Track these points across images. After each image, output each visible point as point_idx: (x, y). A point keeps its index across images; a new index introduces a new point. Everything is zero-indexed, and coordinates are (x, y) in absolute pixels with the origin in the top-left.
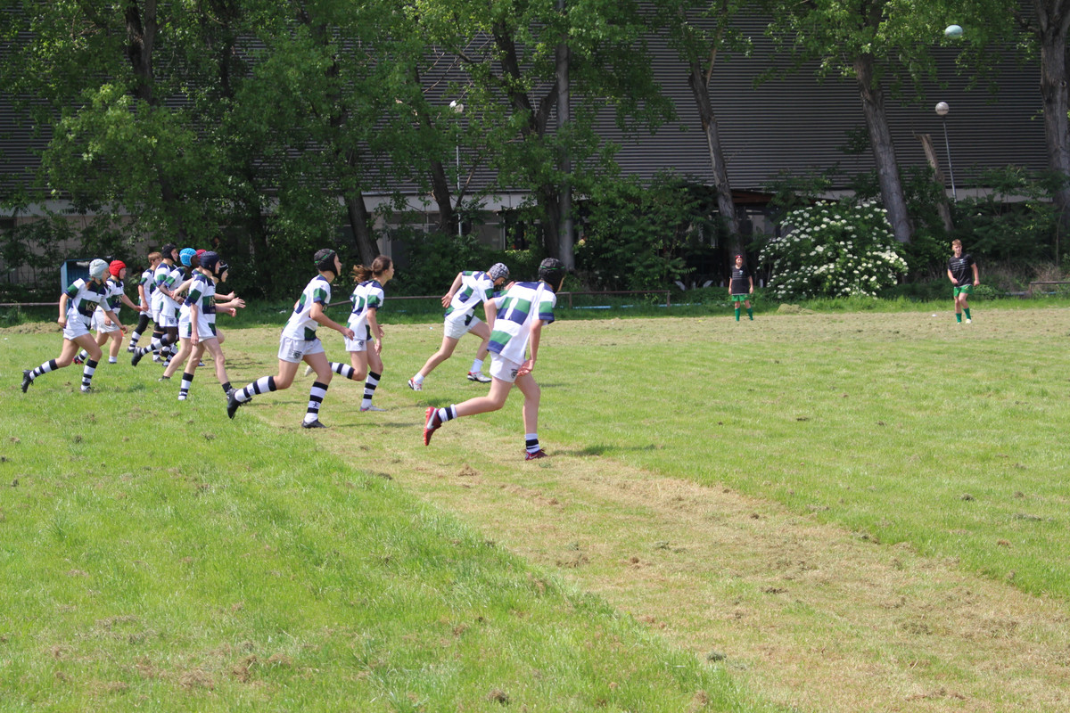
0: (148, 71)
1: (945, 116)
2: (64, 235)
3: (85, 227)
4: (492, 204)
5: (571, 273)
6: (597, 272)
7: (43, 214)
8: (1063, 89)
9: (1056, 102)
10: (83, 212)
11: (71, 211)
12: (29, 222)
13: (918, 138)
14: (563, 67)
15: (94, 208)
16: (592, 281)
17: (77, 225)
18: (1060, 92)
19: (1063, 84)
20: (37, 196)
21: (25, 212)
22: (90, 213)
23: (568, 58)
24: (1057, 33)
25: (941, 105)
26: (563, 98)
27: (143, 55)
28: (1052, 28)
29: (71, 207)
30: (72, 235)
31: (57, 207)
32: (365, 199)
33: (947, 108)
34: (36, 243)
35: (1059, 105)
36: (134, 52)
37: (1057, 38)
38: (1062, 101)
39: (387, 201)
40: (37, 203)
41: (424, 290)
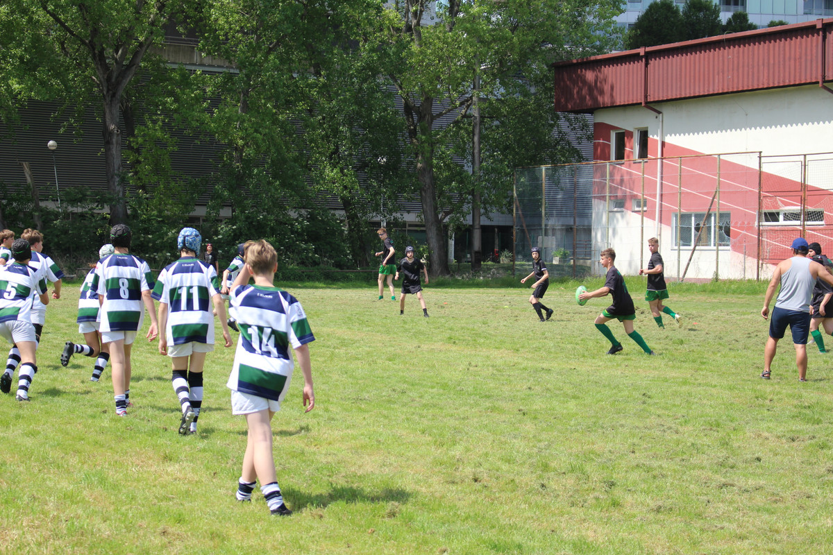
1: (53, 151)
8: (118, 135)
9: (112, 144)
13: (21, 165)
18: (115, 137)
19: (118, 131)
24: (114, 95)
25: (51, 143)
28: (111, 92)
33: (56, 145)
35: (115, 146)
37: (114, 99)
38: (117, 144)
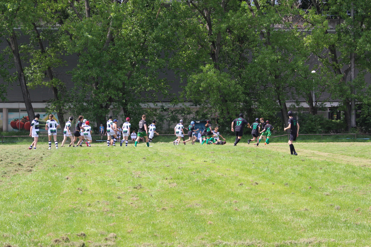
0: (217, 60)
2: (189, 113)
3: (196, 111)
4: (328, 105)
5: (355, 127)
6: (363, 128)
7: (183, 107)
10: (196, 106)
11: (193, 105)
12: (178, 109)
14: (353, 60)
15: (200, 105)
16: (362, 130)
17: (193, 110)
20: (181, 101)
21: (177, 106)
22: (198, 106)
23: (355, 57)
26: (353, 70)
27: (216, 55)
29: (193, 104)
30: (192, 113)
31: (188, 104)
32: (286, 103)
34: (181, 115)
36: (213, 55)
39: (294, 103)
40: (181, 103)
41: (306, 132)
